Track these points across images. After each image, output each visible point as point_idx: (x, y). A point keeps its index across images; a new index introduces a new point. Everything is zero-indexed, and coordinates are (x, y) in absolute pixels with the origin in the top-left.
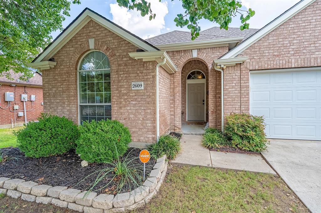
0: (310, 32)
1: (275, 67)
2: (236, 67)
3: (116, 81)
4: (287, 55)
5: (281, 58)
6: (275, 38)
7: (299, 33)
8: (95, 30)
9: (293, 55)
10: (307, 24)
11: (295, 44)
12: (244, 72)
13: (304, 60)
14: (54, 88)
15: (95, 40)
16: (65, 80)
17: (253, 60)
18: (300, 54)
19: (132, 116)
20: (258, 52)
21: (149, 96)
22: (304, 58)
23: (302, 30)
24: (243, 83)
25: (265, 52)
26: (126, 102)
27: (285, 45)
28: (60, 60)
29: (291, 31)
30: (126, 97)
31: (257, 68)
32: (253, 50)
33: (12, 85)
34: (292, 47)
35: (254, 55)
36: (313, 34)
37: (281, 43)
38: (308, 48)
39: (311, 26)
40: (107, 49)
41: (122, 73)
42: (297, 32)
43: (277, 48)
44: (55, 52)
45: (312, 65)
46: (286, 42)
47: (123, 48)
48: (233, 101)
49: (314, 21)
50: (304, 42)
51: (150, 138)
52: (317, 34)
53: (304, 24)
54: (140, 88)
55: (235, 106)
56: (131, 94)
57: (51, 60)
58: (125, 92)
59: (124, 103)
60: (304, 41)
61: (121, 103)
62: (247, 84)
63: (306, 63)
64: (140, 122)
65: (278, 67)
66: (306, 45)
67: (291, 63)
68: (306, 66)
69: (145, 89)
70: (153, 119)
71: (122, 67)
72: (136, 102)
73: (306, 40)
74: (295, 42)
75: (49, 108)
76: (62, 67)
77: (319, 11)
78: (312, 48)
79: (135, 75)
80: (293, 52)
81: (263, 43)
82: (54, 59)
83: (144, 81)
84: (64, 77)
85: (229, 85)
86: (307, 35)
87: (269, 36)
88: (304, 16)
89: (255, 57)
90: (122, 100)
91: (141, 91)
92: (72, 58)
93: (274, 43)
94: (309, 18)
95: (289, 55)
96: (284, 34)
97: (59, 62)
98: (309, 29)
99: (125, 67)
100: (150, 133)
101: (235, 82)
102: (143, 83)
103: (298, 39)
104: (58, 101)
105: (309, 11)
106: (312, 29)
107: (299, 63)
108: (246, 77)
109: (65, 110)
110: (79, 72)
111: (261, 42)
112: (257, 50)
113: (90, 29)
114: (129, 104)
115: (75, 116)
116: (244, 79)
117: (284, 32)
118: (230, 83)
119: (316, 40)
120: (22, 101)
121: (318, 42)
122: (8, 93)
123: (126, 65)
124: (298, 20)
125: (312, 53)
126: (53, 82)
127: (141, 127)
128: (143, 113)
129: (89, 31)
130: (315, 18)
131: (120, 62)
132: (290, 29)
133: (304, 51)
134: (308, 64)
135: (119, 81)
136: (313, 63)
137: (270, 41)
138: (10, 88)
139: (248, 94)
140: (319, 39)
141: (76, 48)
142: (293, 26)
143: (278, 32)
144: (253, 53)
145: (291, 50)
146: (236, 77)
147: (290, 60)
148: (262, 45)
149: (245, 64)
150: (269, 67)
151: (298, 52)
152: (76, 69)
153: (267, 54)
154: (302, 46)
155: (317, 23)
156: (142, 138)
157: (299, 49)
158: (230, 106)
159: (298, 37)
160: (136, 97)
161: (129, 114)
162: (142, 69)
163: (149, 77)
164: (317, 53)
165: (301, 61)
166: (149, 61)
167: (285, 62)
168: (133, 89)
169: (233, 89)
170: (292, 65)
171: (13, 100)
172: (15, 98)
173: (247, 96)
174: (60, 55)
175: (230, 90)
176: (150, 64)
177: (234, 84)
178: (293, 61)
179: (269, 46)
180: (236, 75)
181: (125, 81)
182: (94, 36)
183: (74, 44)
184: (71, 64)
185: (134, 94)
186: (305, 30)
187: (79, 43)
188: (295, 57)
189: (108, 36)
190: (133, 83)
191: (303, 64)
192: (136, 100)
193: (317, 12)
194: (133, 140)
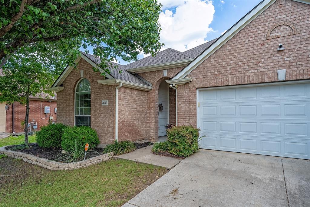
0: (244, 53)
1: (215, 85)
2: (186, 86)
3: (94, 100)
4: (225, 74)
5: (220, 77)
6: (216, 59)
7: (236, 54)
8: (84, 65)
9: (230, 74)
10: (241, 46)
11: (232, 64)
12: (192, 90)
13: (239, 79)
14: (62, 104)
15: (84, 71)
16: (68, 99)
17: (199, 79)
18: (236, 73)
19: (102, 125)
20: (202, 73)
21: (111, 110)
22: (239, 77)
23: (238, 51)
24: (191, 99)
25: (208, 72)
26: (99, 114)
27: (224, 66)
28: (66, 85)
29: (228, 53)
30: (99, 111)
31: (201, 86)
32: (198, 71)
33: (49, 101)
34: (229, 66)
35: (200, 75)
36: (246, 55)
37: (221, 63)
38: (242, 68)
39: (245, 47)
40: (89, 77)
41: (97, 93)
42: (233, 53)
43: (217, 68)
44: (64, 80)
45: (246, 82)
46: (224, 63)
47: (98, 76)
48: (184, 115)
49: (247, 42)
50: (239, 62)
51: (111, 141)
52: (250, 54)
53: (239, 46)
54: (106, 105)
55: (185, 120)
56: (101, 109)
57: (62, 85)
58: (98, 107)
59: (97, 115)
60: (239, 60)
61: (96, 115)
62: (194, 100)
63: (240, 81)
64: (106, 129)
65: (218, 85)
66: (241, 65)
67: (229, 81)
68: (240, 83)
69: (109, 105)
70: (113, 127)
71: (97, 90)
72: (104, 115)
73: (241, 60)
74: (232, 62)
75: (59, 118)
76: (67, 90)
77: (251, 33)
78: (246, 67)
79: (104, 95)
80: (230, 71)
81: (206, 64)
82: (63, 84)
83: (108, 99)
84: (68, 96)
85: (181, 101)
86: (242, 55)
87: (211, 58)
88: (239, 39)
89: (200, 77)
90: (97, 113)
91: (107, 107)
92: (72, 84)
93: (215, 64)
94: (243, 41)
95: (227, 74)
96: (223, 56)
97: (65, 87)
98: (243, 50)
99: (99, 90)
100: (111, 137)
101: (185, 98)
102: (108, 101)
103: (234, 59)
104: (64, 113)
105: (243, 34)
106: (245, 50)
107: (235, 81)
108: (193, 94)
109: (67, 120)
110: (76, 93)
111: (205, 63)
112: (202, 70)
113: (81, 63)
114: (100, 115)
115: (72, 124)
116: (192, 96)
117: (223, 54)
118: (182, 100)
119: (249, 59)
120: (55, 114)
121: (251, 61)
122: (46, 107)
123: (99, 88)
124: (234, 42)
125: (246, 71)
126: (62, 100)
127: (106, 133)
128: (108, 123)
129: (81, 65)
130: (248, 40)
131: (96, 86)
132: (227, 51)
133: (240, 70)
134: (242, 82)
135: (95, 100)
136: (246, 81)
137: (212, 62)
138: (48, 103)
139: (195, 109)
140: (251, 59)
141: (74, 77)
142: (230, 48)
143: (218, 54)
144: (198, 73)
145: (228, 69)
146: (186, 94)
147: (228, 78)
148: (205, 66)
149: (192, 82)
150: (211, 85)
151: (234, 71)
152: (74, 91)
153: (209, 74)
154: (238, 66)
155: (249, 44)
156: (107, 141)
157: (235, 68)
158: (181, 120)
159: (234, 58)
160: (104, 111)
161: (100, 124)
162: (108, 91)
163: (111, 96)
164: (250, 71)
165: (236, 79)
166: (112, 85)
167: (223, 80)
168: (102, 105)
169: (184, 105)
170: (229, 83)
171: (49, 112)
172: (50, 111)
173: (194, 111)
174: (66, 82)
175: (181, 105)
176: (112, 87)
177: (184, 101)
178: (230, 79)
179: (211, 67)
180: (186, 93)
181: (99, 99)
182: (83, 68)
183: (73, 74)
184: (71, 88)
185: (103, 109)
186: (240, 51)
187: (76, 73)
188: (232, 76)
189: (91, 68)
190: (102, 101)
191: (238, 82)
192: (104, 113)
193: (249, 34)
194: (102, 142)
